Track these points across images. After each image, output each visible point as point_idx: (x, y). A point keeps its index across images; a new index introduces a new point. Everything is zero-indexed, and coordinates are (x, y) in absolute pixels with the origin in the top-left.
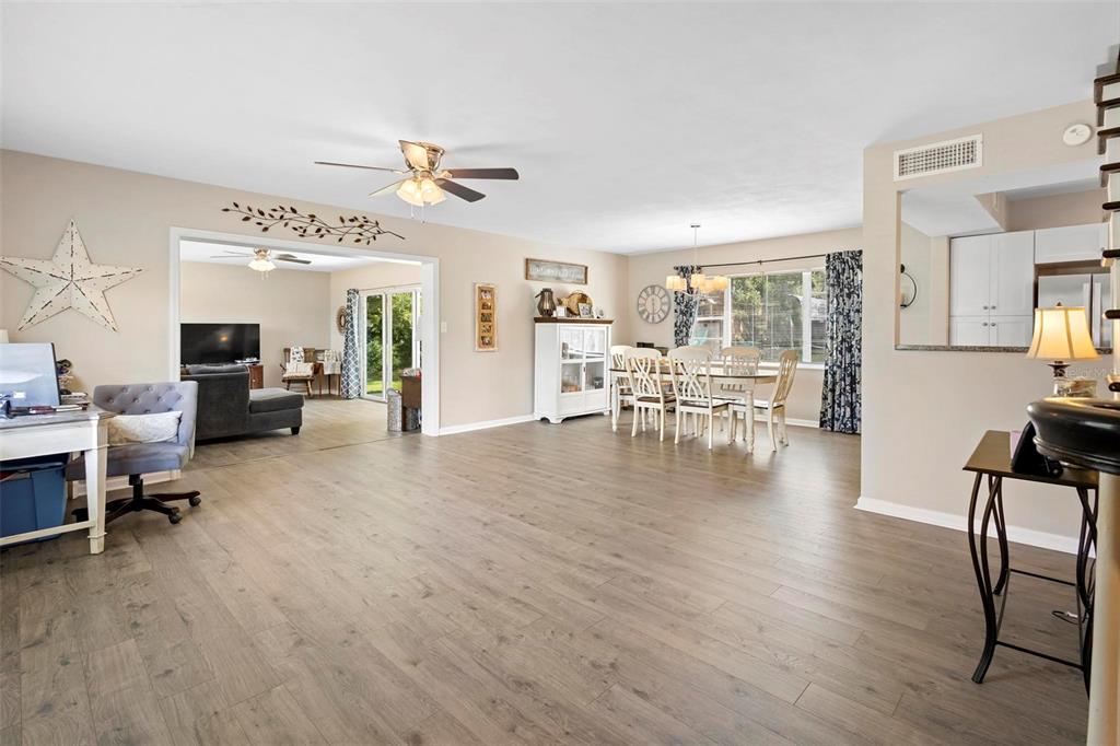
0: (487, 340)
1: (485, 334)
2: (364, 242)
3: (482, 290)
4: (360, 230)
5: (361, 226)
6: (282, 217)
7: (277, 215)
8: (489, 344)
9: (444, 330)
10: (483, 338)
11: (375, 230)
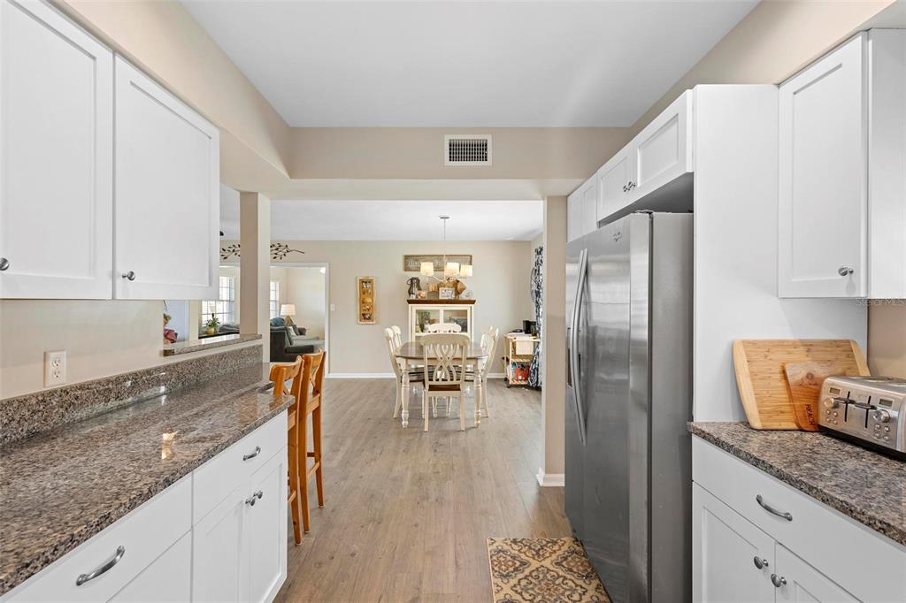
0: (367, 317)
1: (365, 312)
2: (279, 258)
3: (362, 282)
4: (276, 252)
5: (277, 249)
6: (234, 251)
7: (231, 250)
8: (369, 319)
9: (332, 309)
10: (364, 315)
11: (285, 250)
